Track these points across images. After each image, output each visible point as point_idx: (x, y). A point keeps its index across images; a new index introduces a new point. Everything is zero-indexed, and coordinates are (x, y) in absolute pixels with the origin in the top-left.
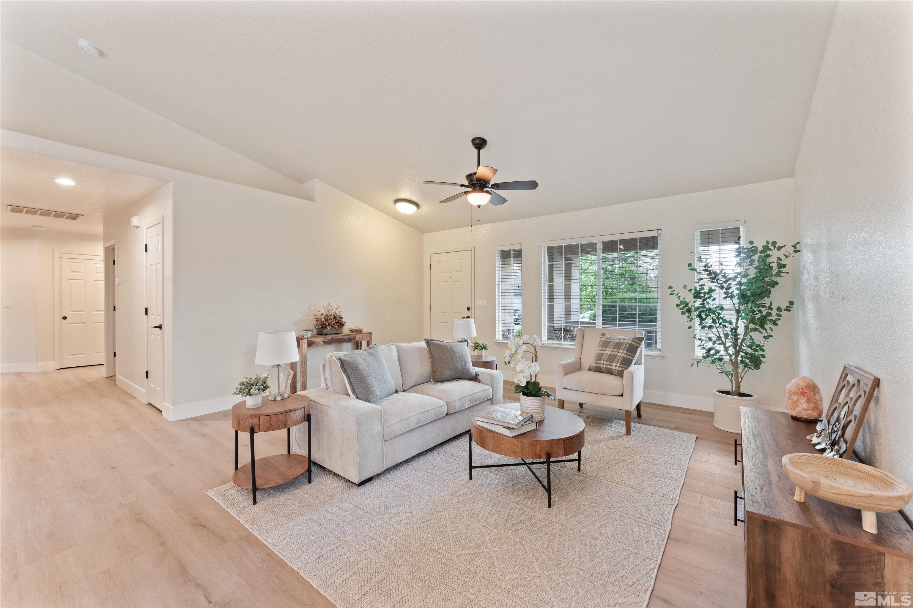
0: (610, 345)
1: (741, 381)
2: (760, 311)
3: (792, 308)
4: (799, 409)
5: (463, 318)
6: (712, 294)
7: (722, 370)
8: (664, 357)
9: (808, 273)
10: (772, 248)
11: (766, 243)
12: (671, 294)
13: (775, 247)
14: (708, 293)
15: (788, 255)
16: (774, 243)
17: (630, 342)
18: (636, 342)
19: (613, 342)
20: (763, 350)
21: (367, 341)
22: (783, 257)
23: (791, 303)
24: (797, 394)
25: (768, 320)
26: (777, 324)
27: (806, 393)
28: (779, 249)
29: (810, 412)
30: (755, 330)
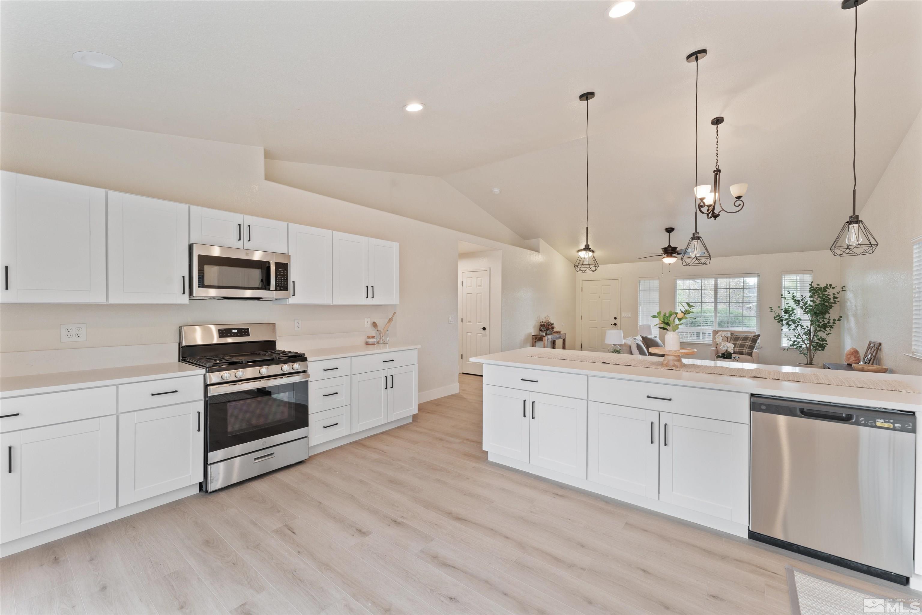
0: (739, 339)
1: (813, 357)
2: (823, 321)
3: (841, 319)
4: (851, 360)
5: (611, 324)
6: (794, 311)
7: (801, 352)
8: (761, 347)
9: (851, 303)
10: (829, 287)
11: (826, 285)
12: (771, 311)
13: (831, 287)
14: (791, 311)
15: (838, 292)
16: (831, 285)
17: (752, 337)
18: (755, 337)
19: (742, 338)
20: (826, 341)
21: (563, 339)
22: (836, 294)
23: (841, 317)
24: (850, 355)
25: (828, 325)
26: (833, 328)
27: (854, 354)
28: (833, 288)
29: (855, 361)
30: (821, 331)
